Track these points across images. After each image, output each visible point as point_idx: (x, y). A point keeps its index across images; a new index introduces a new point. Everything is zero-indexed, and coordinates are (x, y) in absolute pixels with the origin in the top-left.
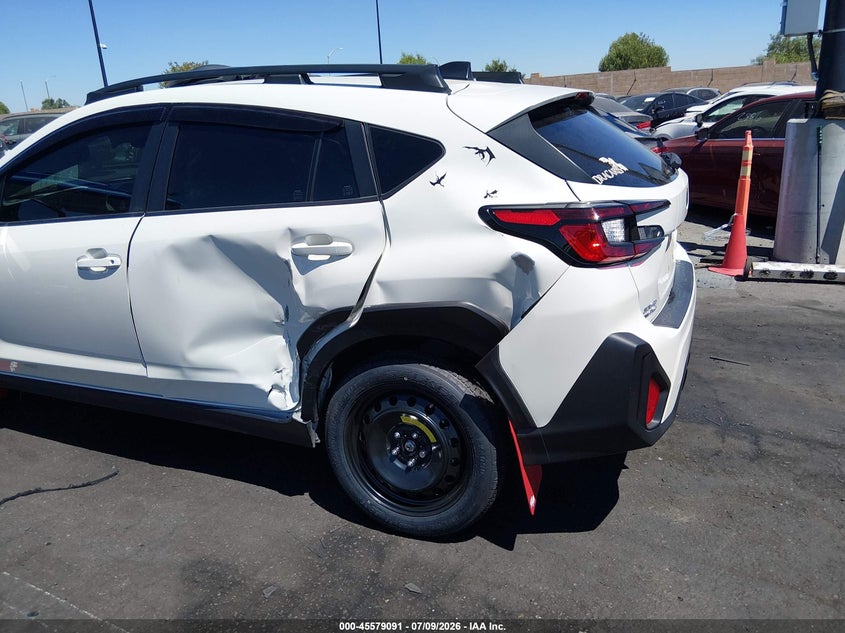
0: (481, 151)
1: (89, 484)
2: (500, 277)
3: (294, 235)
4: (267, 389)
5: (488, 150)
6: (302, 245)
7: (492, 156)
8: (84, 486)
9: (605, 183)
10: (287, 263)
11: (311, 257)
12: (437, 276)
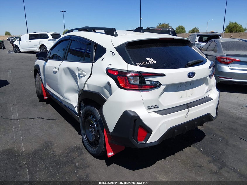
0: (112, 53)
1: (50, 120)
2: (105, 87)
3: (79, 69)
4: (75, 106)
5: (114, 53)
6: (79, 72)
7: (114, 54)
8: (49, 120)
9: (140, 66)
10: (77, 76)
11: (81, 75)
12: (96, 85)
